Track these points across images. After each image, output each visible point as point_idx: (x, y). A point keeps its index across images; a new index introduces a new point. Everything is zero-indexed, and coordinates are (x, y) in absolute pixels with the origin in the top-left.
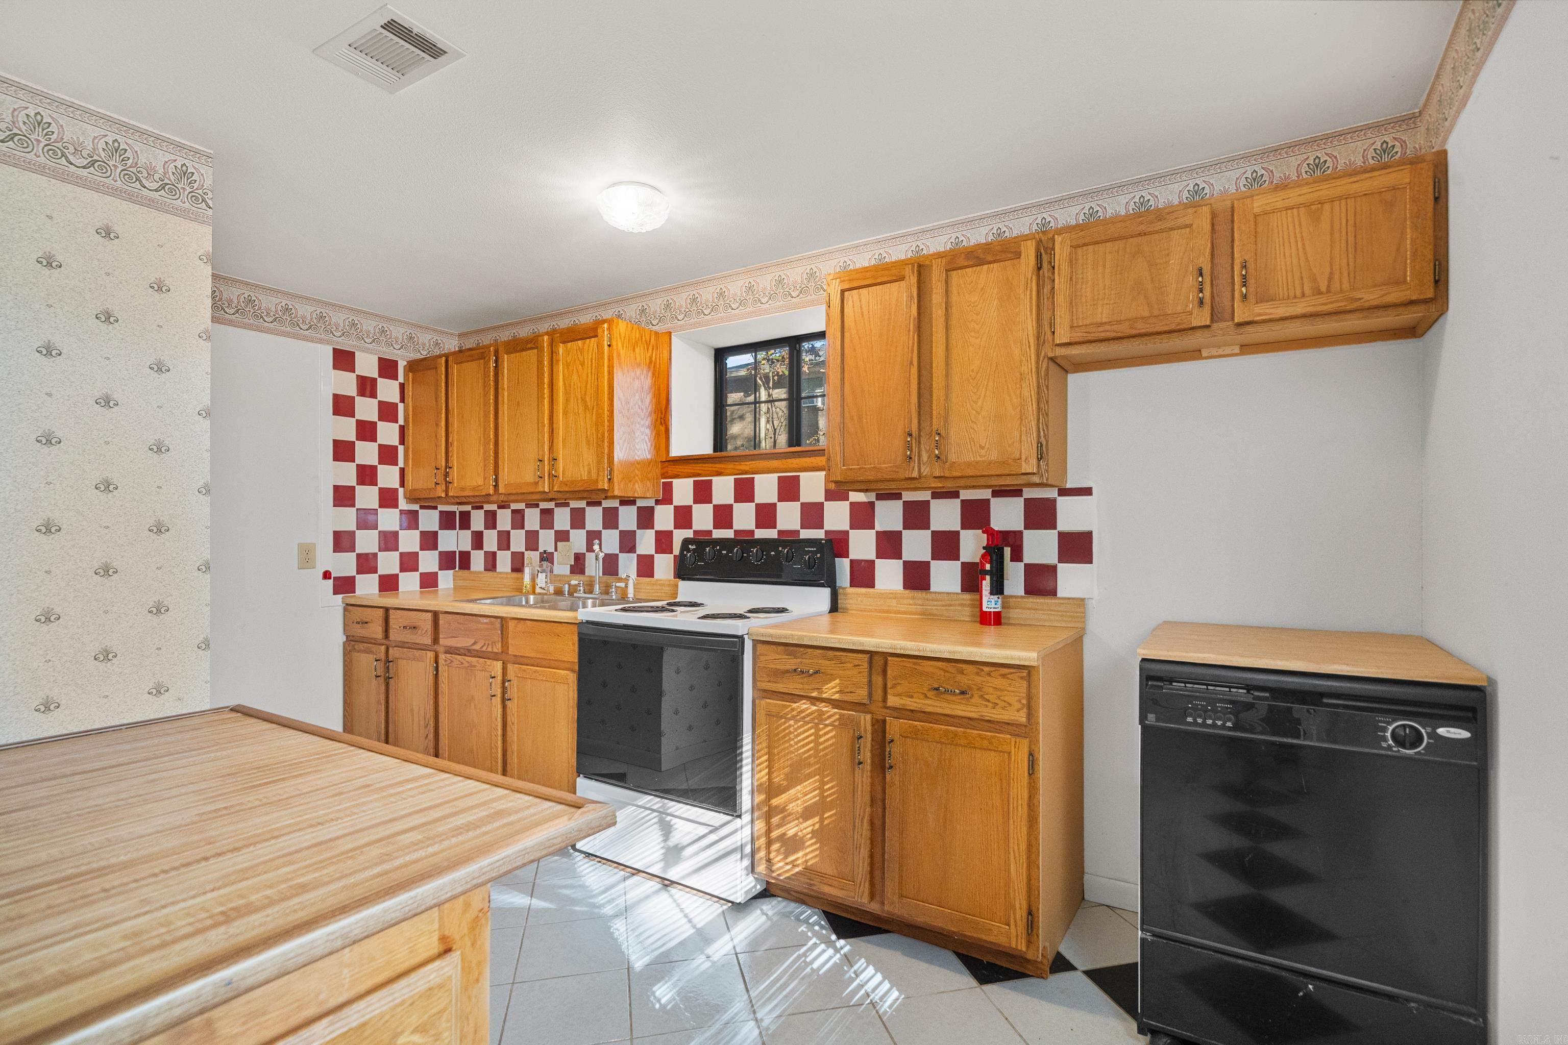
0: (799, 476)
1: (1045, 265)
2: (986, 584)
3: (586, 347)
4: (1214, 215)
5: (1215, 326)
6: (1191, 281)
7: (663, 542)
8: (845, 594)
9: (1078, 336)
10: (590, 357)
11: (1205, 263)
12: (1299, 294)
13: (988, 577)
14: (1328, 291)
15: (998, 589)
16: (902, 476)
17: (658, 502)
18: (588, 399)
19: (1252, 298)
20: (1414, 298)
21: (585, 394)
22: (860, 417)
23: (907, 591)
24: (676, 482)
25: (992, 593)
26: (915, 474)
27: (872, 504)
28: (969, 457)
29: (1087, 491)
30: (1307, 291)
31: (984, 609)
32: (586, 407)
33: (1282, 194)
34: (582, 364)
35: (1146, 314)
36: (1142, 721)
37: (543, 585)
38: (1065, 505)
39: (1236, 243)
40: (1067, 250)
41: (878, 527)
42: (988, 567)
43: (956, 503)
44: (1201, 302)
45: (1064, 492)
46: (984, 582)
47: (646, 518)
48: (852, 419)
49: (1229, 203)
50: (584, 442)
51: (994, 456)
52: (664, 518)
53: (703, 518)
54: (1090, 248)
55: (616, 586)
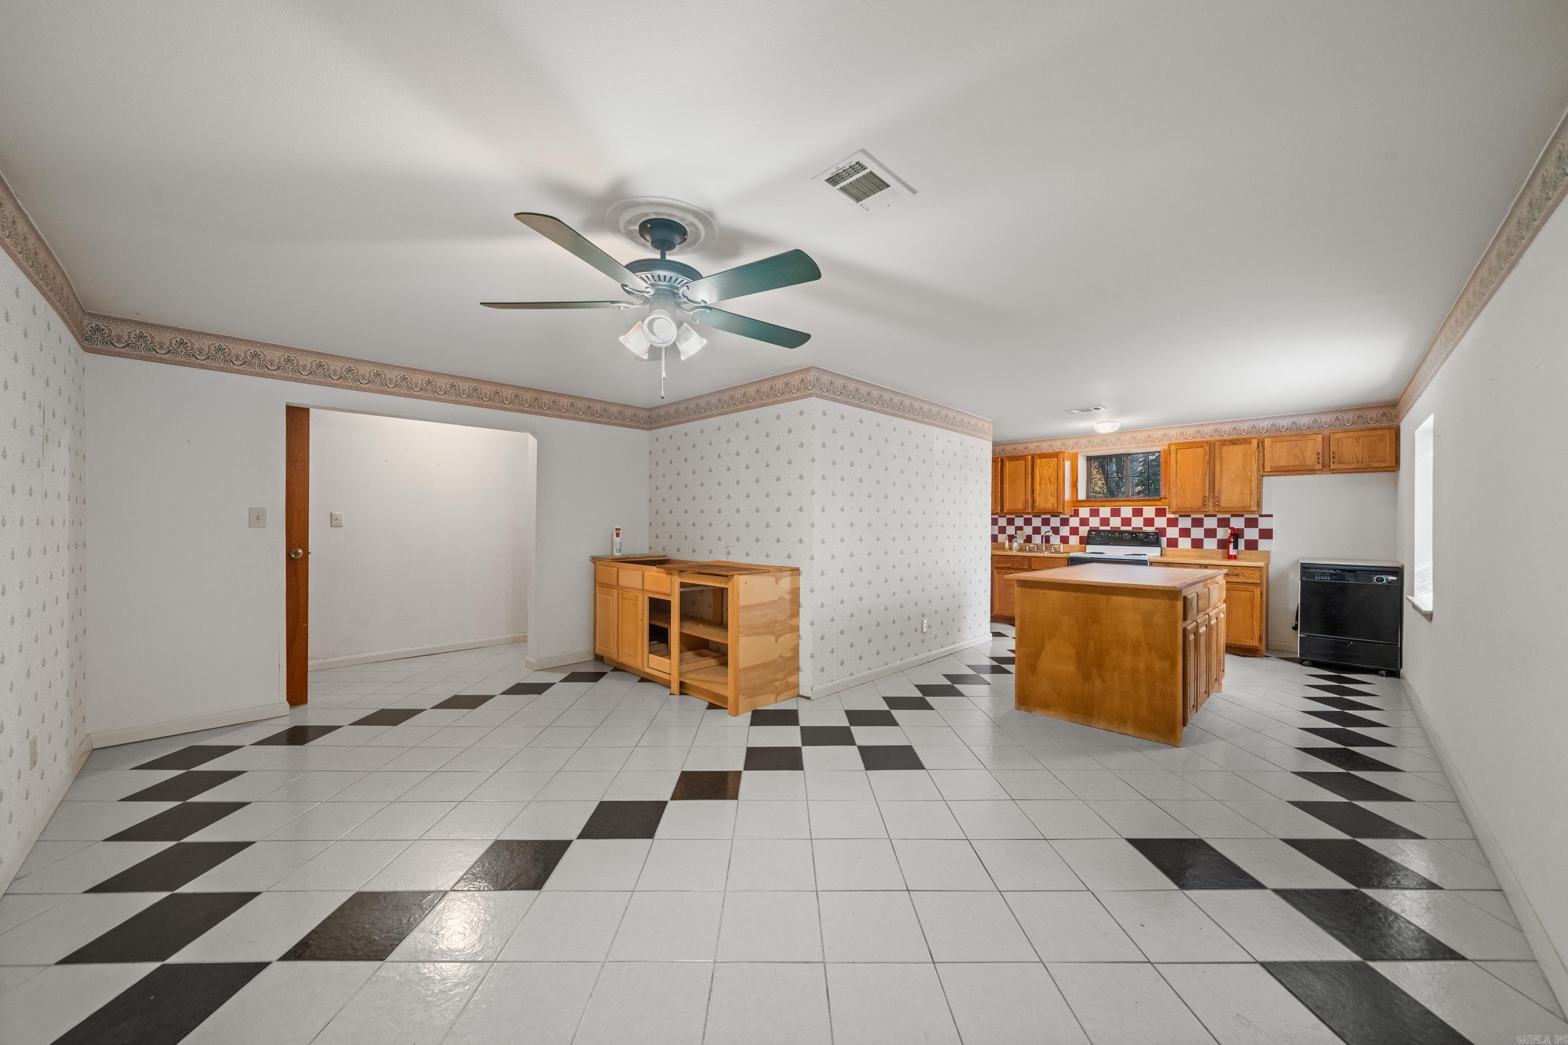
0: (1142, 509)
1: (1261, 447)
2: (1231, 546)
3: (1051, 461)
4: (1323, 437)
5: (1323, 469)
6: (1315, 456)
7: (1074, 531)
8: (1165, 550)
9: (1274, 469)
10: (1053, 464)
11: (1320, 451)
12: (1352, 462)
13: (1232, 544)
14: (1362, 462)
15: (1236, 547)
16: (1202, 511)
17: (1071, 516)
18: (1052, 479)
19: (1336, 463)
20: (1389, 466)
21: (1051, 477)
22: (1184, 492)
23: (1194, 549)
24: (1080, 509)
25: (1233, 549)
26: (1207, 510)
27: (1177, 519)
28: (1230, 505)
29: (1271, 516)
30: (1355, 461)
31: (1230, 554)
32: (1051, 483)
33: (1347, 433)
34: (1049, 467)
35: (1299, 464)
36: (1301, 579)
37: (1016, 547)
38: (1261, 520)
39: (1331, 446)
40: (1270, 443)
41: (1180, 526)
42: (1232, 540)
43: (1215, 519)
44: (1319, 463)
45: (1261, 516)
46: (1230, 545)
47: (1065, 522)
48: (1180, 491)
49: (1329, 434)
50: (1050, 495)
51: (1240, 505)
52: (1074, 522)
53: (1095, 522)
54: (1278, 443)
55: (1054, 548)
